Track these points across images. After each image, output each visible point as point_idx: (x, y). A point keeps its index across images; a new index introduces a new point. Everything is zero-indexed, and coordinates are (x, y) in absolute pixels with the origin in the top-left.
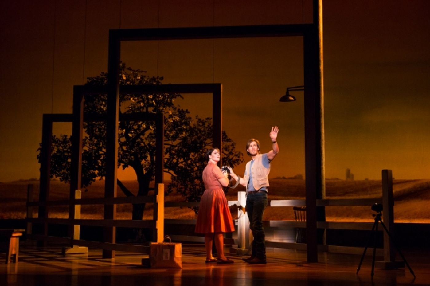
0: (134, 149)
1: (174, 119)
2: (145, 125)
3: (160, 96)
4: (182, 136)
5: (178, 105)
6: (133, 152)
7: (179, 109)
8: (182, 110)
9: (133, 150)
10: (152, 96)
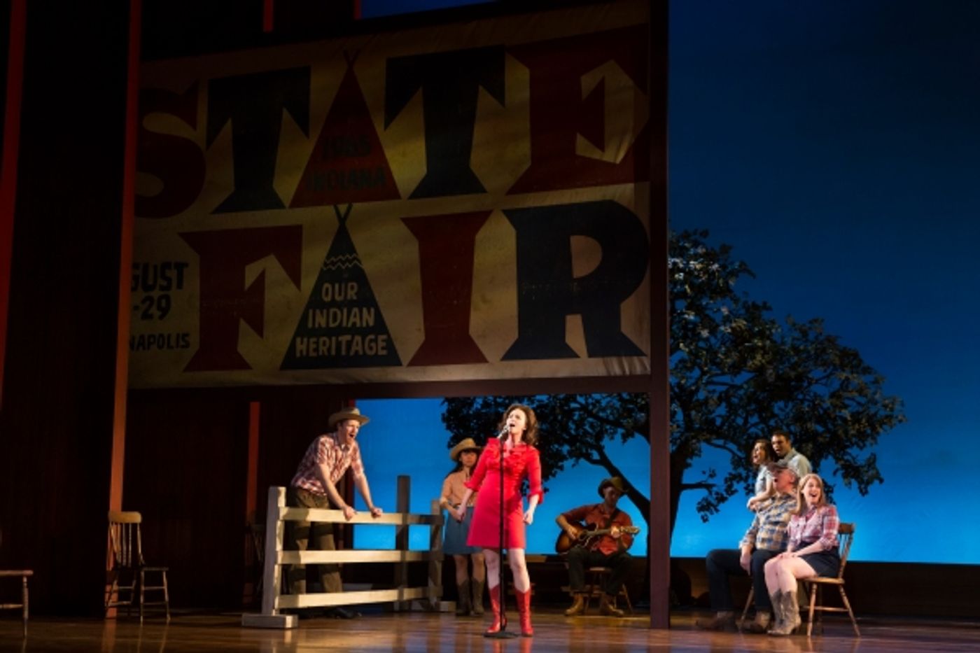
1: (734, 325)
3: (700, 275)
4: (753, 363)
5: (744, 292)
7: (746, 302)
8: (754, 303)
10: (682, 274)
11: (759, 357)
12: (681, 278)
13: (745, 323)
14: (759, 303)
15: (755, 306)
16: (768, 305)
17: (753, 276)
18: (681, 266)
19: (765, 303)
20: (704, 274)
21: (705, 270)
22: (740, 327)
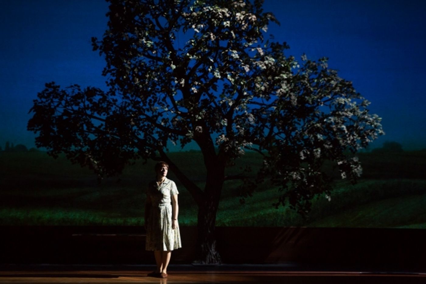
0: (201, 113)
1: (266, 62)
2: (219, 74)
3: (243, 24)
4: (281, 91)
5: (271, 35)
6: (200, 118)
7: (273, 44)
8: (278, 43)
9: (199, 115)
10: (228, 22)
11: (284, 86)
12: (228, 25)
13: (274, 60)
14: (281, 43)
15: (279, 46)
16: (287, 44)
17: (279, 23)
18: (228, 15)
19: (285, 43)
20: (245, 23)
21: (246, 20)
22: (270, 63)
